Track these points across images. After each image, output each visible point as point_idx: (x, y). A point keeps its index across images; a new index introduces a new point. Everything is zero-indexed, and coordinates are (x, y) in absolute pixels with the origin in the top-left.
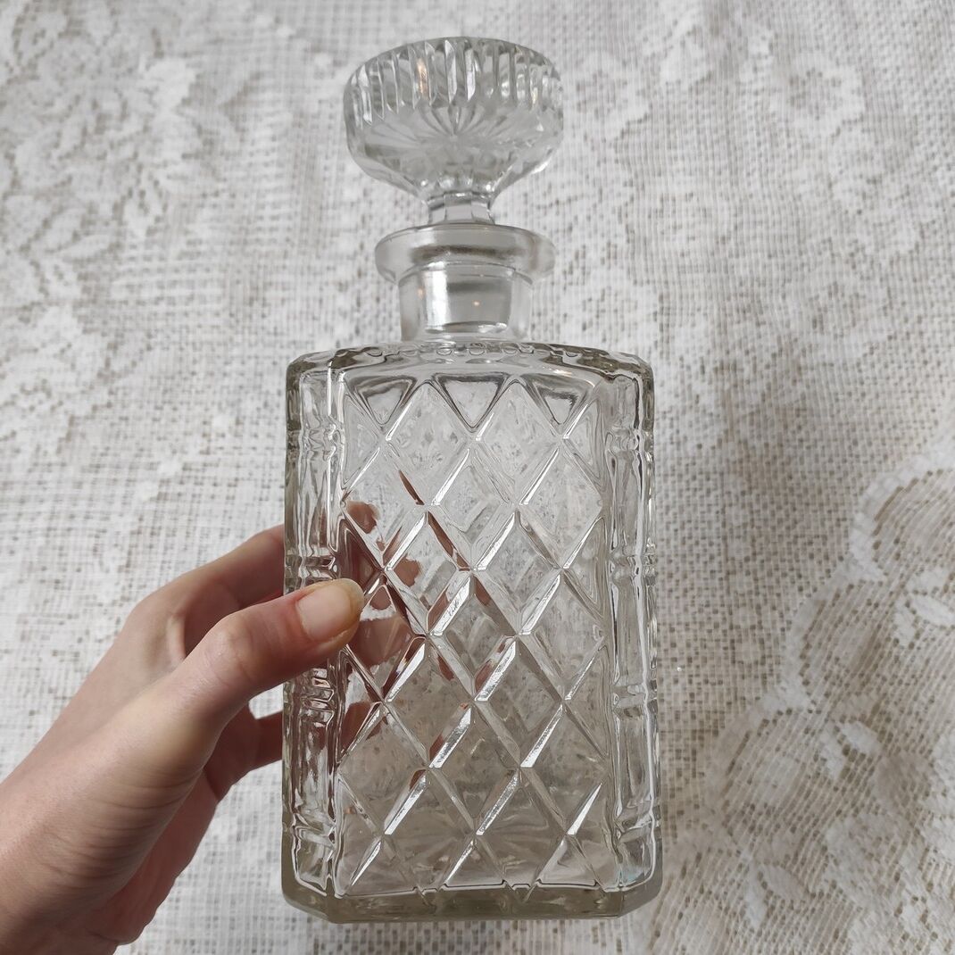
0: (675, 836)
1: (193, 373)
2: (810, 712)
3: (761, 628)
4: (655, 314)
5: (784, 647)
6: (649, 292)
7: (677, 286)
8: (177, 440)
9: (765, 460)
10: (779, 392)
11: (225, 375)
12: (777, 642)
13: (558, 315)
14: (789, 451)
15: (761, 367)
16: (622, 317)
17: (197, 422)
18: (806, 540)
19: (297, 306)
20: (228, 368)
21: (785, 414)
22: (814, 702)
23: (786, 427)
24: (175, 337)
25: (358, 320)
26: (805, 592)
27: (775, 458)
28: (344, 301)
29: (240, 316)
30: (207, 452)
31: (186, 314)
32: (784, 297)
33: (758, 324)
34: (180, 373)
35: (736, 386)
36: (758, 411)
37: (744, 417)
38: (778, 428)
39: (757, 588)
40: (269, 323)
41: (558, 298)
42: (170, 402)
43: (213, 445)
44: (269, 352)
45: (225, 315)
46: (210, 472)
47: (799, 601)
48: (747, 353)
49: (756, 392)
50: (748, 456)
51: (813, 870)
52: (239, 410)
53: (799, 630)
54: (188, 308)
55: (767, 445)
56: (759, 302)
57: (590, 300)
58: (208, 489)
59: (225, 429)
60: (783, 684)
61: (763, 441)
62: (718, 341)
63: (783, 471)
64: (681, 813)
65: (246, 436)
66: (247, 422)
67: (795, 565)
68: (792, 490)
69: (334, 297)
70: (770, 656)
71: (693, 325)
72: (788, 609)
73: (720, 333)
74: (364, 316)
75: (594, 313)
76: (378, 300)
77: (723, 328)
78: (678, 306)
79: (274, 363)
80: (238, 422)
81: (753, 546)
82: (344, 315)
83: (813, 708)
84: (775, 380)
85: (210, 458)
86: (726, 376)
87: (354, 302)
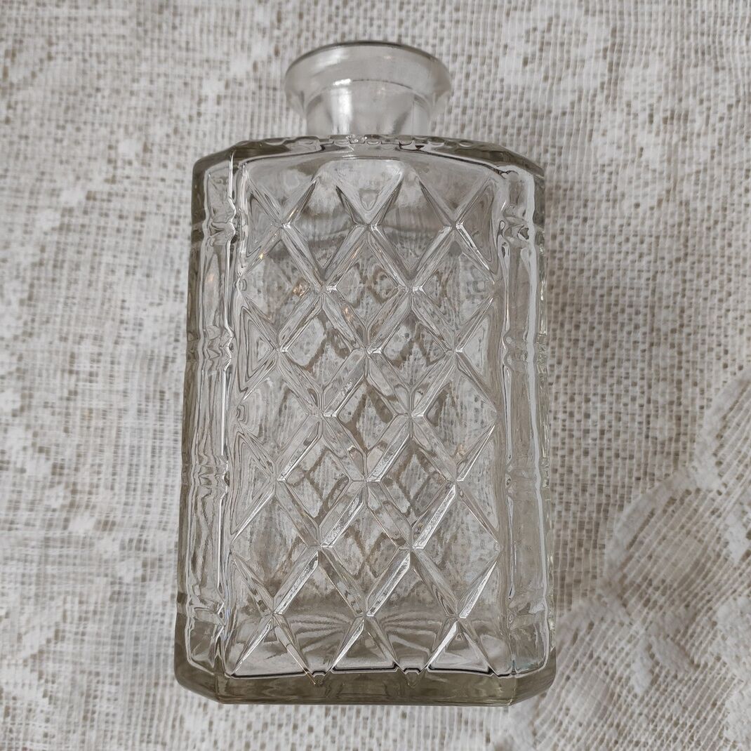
0: (570, 602)
1: (98, 90)
2: (720, 493)
3: (680, 404)
4: (605, 50)
5: (701, 426)
6: (600, 24)
7: (633, 18)
8: (80, 164)
9: (705, 225)
10: (730, 149)
11: (132, 93)
12: (694, 420)
13: (498, 46)
14: (731, 216)
15: (714, 119)
16: (568, 52)
17: (102, 146)
18: (738, 313)
19: (212, 17)
20: (135, 86)
21: (733, 175)
22: (725, 485)
23: (732, 188)
24: (78, 46)
25: (278, 38)
26: (729, 369)
27: (716, 222)
28: (263, 15)
29: (149, 25)
30: (113, 180)
31: (90, 20)
33: (717, 69)
34: (84, 88)
35: (684, 139)
36: (705, 170)
37: (690, 175)
38: (724, 189)
39: (680, 362)
40: (181, 36)
41: (500, 25)
42: (73, 121)
43: (119, 172)
44: (180, 70)
45: (132, 24)
46: (116, 203)
47: (722, 379)
48: (701, 102)
49: (706, 147)
50: (688, 219)
52: (147, 136)
53: (719, 409)
54: (92, 13)
55: (709, 208)
56: (720, 43)
57: (535, 29)
58: (113, 222)
59: (132, 157)
60: (695, 463)
61: (706, 204)
62: (671, 86)
63: (723, 236)
64: (578, 582)
65: (154, 166)
66: (156, 149)
67: (723, 340)
68: (730, 258)
69: (253, 9)
70: (685, 434)
71: (646, 66)
72: (709, 386)
73: (674, 78)
74: (285, 35)
75: (538, 46)
76: (301, 16)
77: (677, 71)
78: (632, 42)
79: (186, 84)
80: (146, 149)
81: (681, 317)
82: (264, 32)
83: (723, 490)
84: (728, 134)
85: (116, 188)
86: (676, 128)
87: (274, 17)
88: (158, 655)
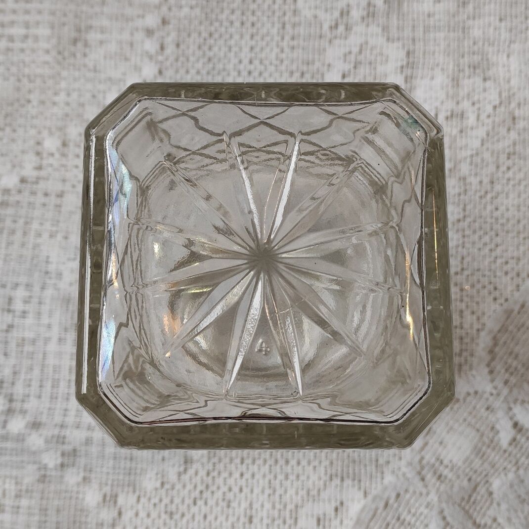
0: (383, 478)
1: (29, 101)
2: (492, 394)
3: (462, 328)
4: (402, 67)
5: (477, 344)
6: (398, 48)
7: (422, 43)
8: (16, 156)
9: (478, 194)
10: (496, 138)
11: (54, 104)
12: (473, 340)
13: (323, 65)
14: (498, 187)
15: (483, 117)
16: (375, 69)
17: (32, 142)
18: (504, 260)
19: (113, 47)
20: (56, 99)
21: (498, 157)
22: (495, 388)
23: (498, 167)
24: (14, 69)
25: (161, 62)
26: (499, 301)
27: (486, 193)
28: (150, 46)
29: (66, 54)
30: (39, 168)
31: (22, 50)
32: (508, 56)
33: (485, 80)
34: (18, 100)
35: (461, 131)
36: (477, 154)
37: (465, 158)
38: (492, 168)
39: (462, 296)
40: (90, 62)
41: (324, 50)
42: (10, 125)
43: (45, 162)
44: (89, 86)
45: (54, 53)
46: (42, 185)
47: (493, 308)
48: (473, 104)
49: (477, 137)
50: (466, 191)
51: (481, 508)
52: (65, 135)
53: (490, 332)
54: (24, 45)
55: (481, 182)
56: (487, 60)
57: (350, 53)
59: (54, 150)
60: (474, 372)
61: (478, 179)
62: (451, 93)
63: (492, 203)
64: (388, 462)
65: (71, 156)
66: (71, 144)
67: (493, 279)
68: (497, 219)
69: (143, 42)
70: (466, 350)
71: (432, 78)
72: (484, 314)
73: (453, 86)
74: (167, 59)
75: (352, 65)
76: (178, 45)
77: (456, 82)
78: (421, 61)
79: (94, 96)
80: (64, 144)
81: (462, 263)
82: (151, 58)
83: (494, 392)
84: (493, 128)
85: (43, 173)
86: (454, 123)
87: (158, 47)
88: (74, 522)
